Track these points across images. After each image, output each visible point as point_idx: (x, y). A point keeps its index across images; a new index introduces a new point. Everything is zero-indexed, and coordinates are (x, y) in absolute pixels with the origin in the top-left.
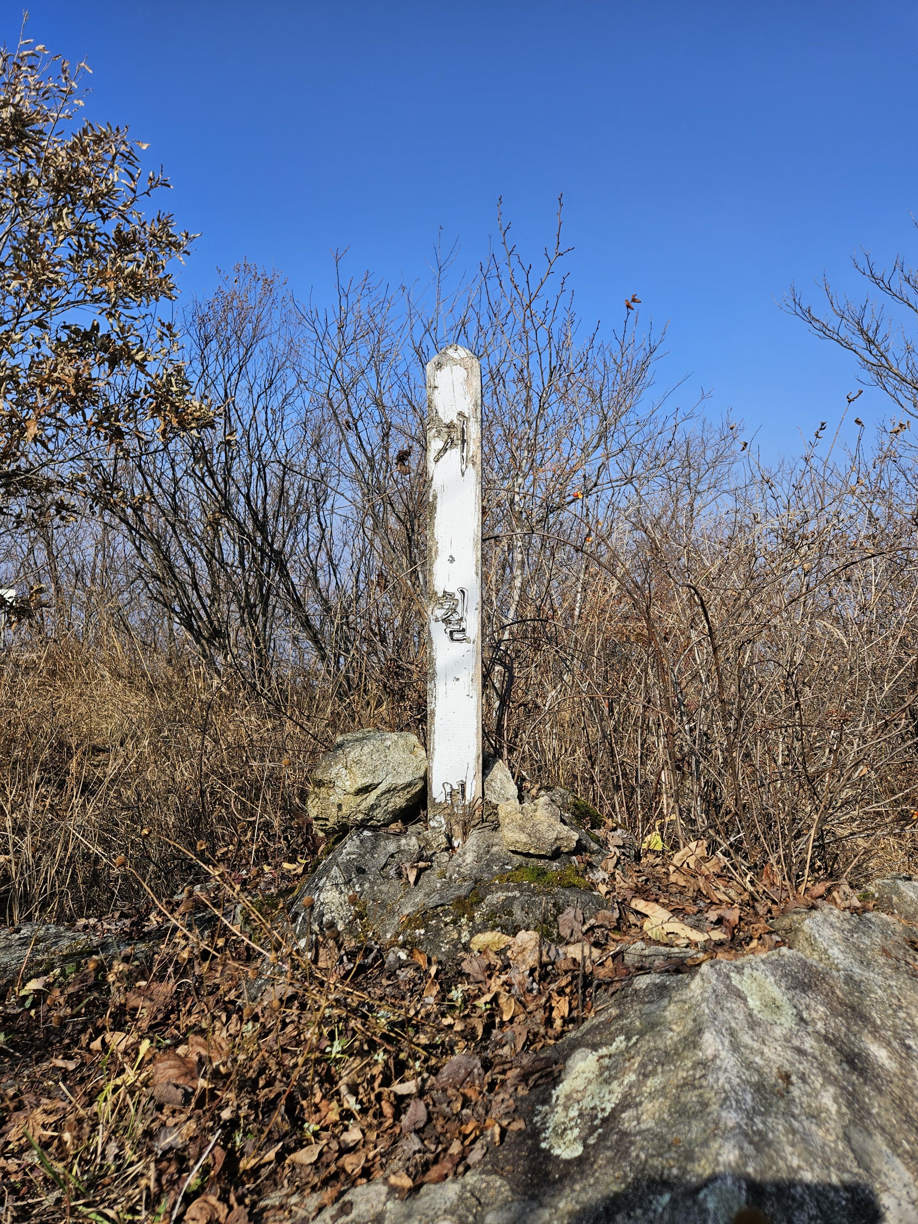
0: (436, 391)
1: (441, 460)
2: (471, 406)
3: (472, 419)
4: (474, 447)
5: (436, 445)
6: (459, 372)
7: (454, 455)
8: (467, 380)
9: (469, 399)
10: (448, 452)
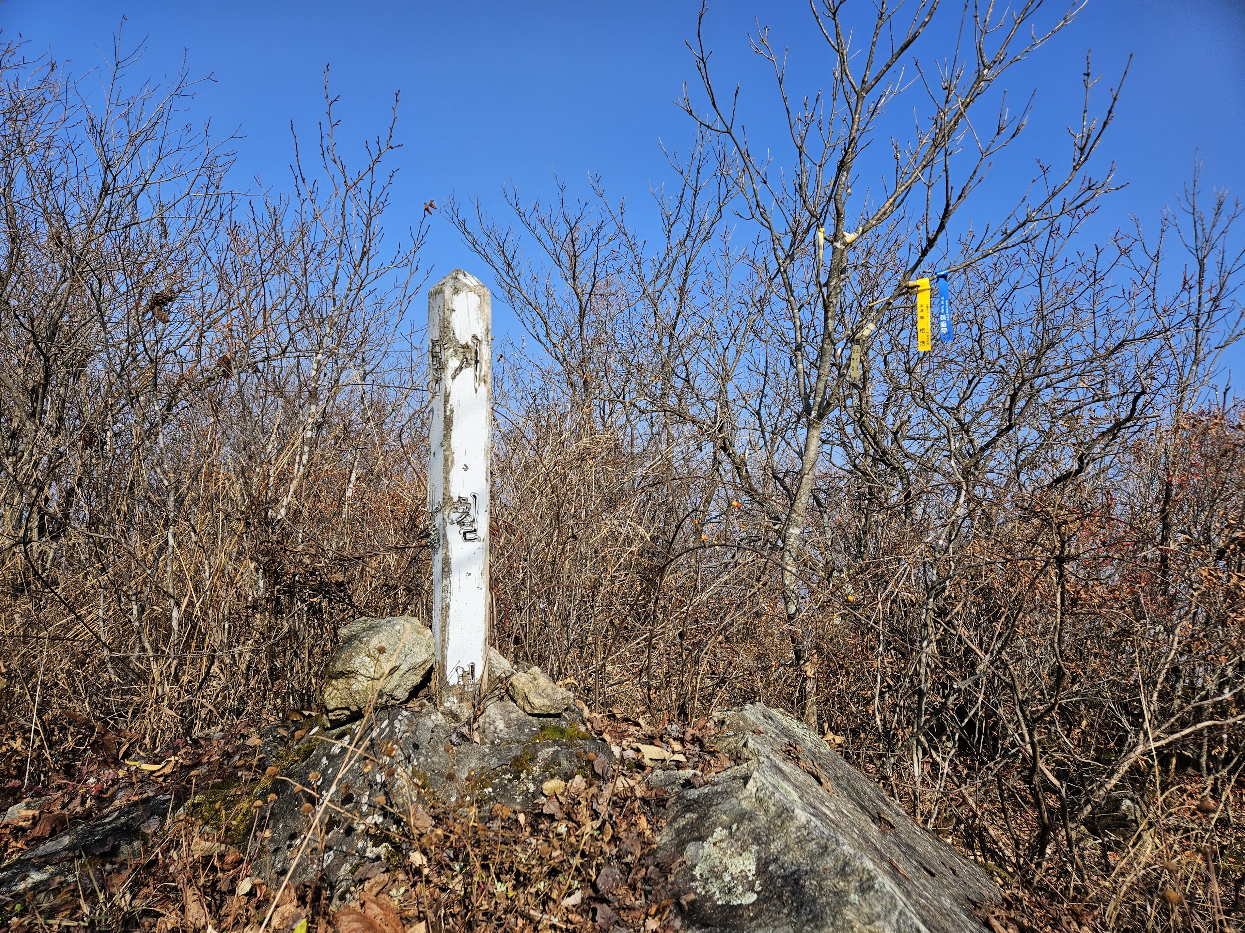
0: (453, 314)
1: (458, 377)
2: (484, 331)
3: (484, 343)
4: (484, 367)
5: (454, 363)
6: (473, 299)
7: (468, 373)
8: (480, 307)
9: (481, 324)
10: (464, 370)
